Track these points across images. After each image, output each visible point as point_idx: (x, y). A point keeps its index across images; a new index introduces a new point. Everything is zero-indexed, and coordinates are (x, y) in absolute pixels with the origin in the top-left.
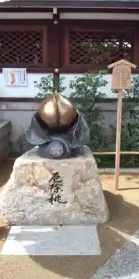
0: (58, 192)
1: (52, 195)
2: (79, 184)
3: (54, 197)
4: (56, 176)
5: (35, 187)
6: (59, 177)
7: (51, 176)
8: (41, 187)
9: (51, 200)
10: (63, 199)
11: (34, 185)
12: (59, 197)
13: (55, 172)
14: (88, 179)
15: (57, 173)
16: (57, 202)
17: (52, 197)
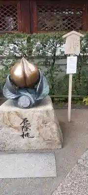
0: (27, 131)
2: (42, 125)
3: (25, 134)
4: (25, 120)
5: (11, 128)
6: (27, 121)
7: (22, 121)
8: (15, 128)
9: (23, 136)
10: (30, 135)
11: (10, 126)
12: (28, 134)
13: (24, 118)
14: (48, 122)
15: (26, 118)
16: (27, 137)
17: (24, 134)
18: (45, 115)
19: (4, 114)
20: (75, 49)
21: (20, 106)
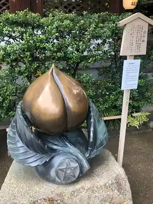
21: (57, 179)
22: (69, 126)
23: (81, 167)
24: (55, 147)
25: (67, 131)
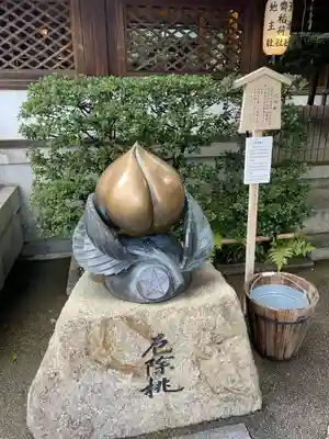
0: (162, 372)
1: (151, 380)
2: (208, 350)
3: (155, 382)
4: (158, 342)
5: (111, 372)
6: (165, 342)
7: (147, 344)
8: (126, 369)
9: (148, 391)
10: (173, 385)
11: (109, 366)
12: (165, 381)
13: (155, 335)
14: (226, 338)
15: (161, 336)
16: (162, 392)
17: (151, 384)
18: (220, 319)
19: (88, 329)
20: (268, 117)
21: (139, 296)
22: (156, 225)
23: (172, 280)
24: (136, 252)
25: (154, 235)
